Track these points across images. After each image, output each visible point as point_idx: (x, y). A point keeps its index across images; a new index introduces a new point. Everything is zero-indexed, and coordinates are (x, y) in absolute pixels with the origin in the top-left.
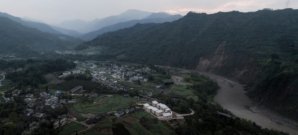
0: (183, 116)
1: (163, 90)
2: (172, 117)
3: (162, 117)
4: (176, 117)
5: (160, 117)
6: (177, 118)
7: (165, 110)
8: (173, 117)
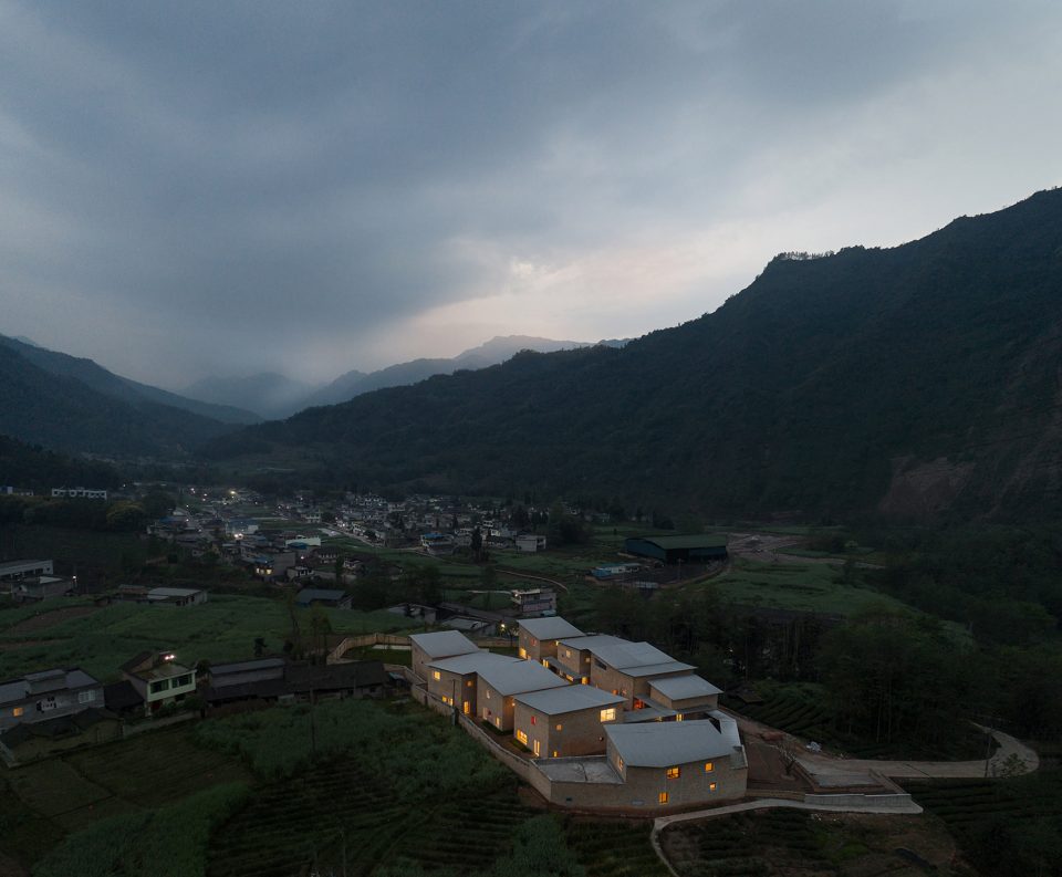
0: (913, 788)
1: (649, 585)
2: (739, 787)
3: (595, 771)
4: (807, 784)
5: (568, 772)
6: (811, 803)
7: (648, 690)
8: (751, 782)
